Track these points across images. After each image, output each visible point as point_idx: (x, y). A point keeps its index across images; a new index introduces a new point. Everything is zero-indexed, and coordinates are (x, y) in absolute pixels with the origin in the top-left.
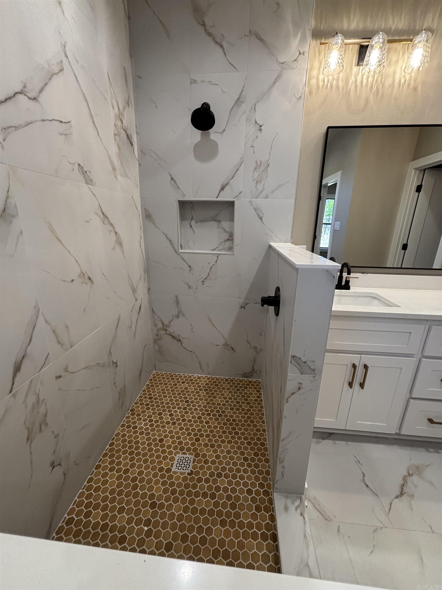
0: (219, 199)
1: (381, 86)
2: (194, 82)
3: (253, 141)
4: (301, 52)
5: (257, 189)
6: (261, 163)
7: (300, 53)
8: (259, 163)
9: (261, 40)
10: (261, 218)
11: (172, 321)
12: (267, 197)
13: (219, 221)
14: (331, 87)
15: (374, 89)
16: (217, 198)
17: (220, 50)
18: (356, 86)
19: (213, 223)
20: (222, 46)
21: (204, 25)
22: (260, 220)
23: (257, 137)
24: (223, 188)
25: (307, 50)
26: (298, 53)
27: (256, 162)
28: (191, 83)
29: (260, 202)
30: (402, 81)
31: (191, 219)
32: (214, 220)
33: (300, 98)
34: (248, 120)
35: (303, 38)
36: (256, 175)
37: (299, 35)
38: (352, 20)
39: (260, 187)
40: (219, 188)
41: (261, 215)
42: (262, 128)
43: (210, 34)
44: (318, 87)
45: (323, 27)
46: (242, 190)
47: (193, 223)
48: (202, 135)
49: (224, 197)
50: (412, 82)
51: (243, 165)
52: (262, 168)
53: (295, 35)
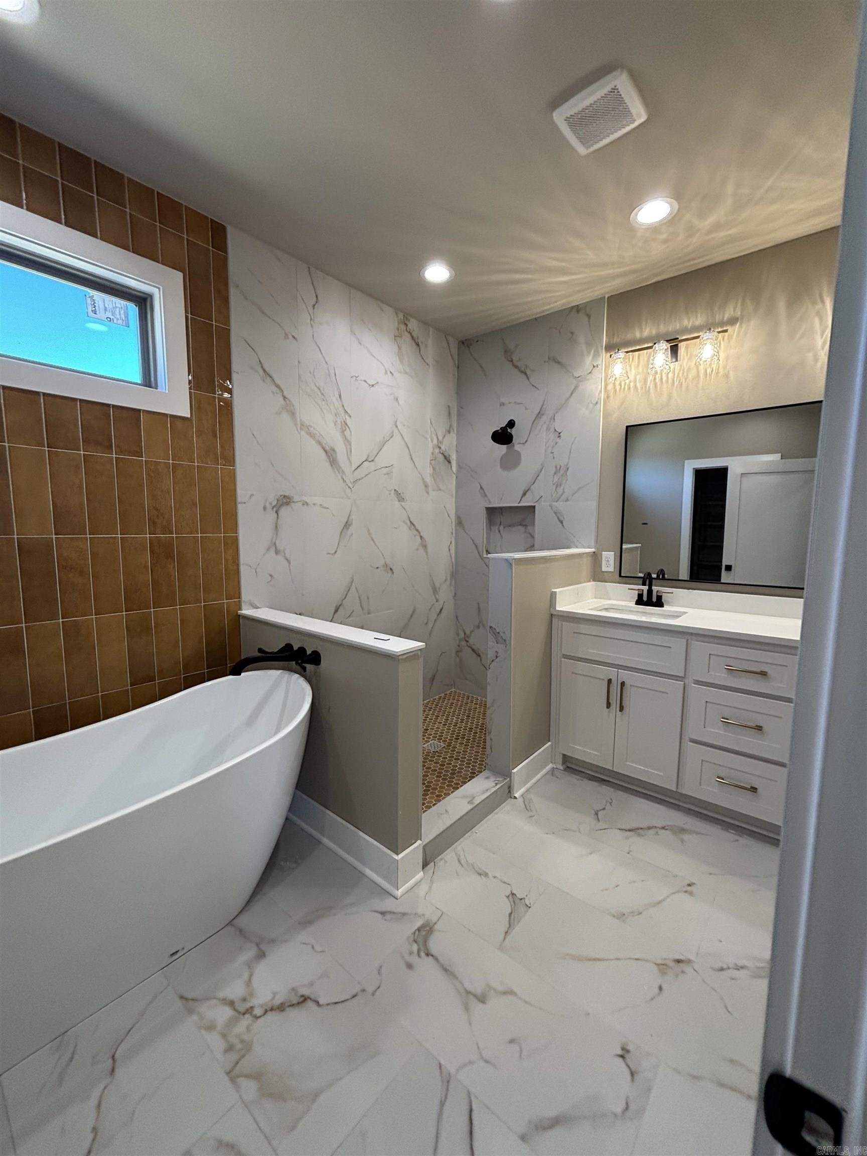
0: (520, 505)
1: (684, 380)
2: (503, 404)
3: (553, 447)
4: (595, 365)
5: (557, 492)
6: (560, 467)
7: (594, 367)
8: (558, 467)
9: (559, 363)
10: (562, 522)
11: (472, 631)
12: (567, 500)
13: (526, 526)
14: (629, 388)
15: (676, 383)
16: (519, 503)
17: (524, 377)
18: (656, 384)
19: (520, 527)
20: (525, 374)
21: (512, 361)
22: (560, 525)
23: (556, 444)
24: (524, 494)
25: (600, 363)
26: (592, 367)
27: (556, 467)
28: (501, 405)
29: (560, 505)
30: (709, 371)
31: (499, 524)
32: (521, 525)
33: (597, 403)
34: (548, 429)
35: (597, 355)
36: (556, 478)
37: (592, 352)
38: (644, 330)
39: (560, 490)
40: (521, 493)
41: (561, 518)
42: (561, 434)
43: (516, 367)
44: (615, 391)
45: (616, 340)
46: (543, 494)
47: (501, 528)
48: (507, 448)
49: (525, 503)
50: (721, 370)
51: (543, 470)
52: (562, 472)
53: (589, 353)
